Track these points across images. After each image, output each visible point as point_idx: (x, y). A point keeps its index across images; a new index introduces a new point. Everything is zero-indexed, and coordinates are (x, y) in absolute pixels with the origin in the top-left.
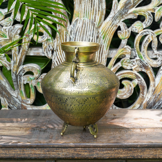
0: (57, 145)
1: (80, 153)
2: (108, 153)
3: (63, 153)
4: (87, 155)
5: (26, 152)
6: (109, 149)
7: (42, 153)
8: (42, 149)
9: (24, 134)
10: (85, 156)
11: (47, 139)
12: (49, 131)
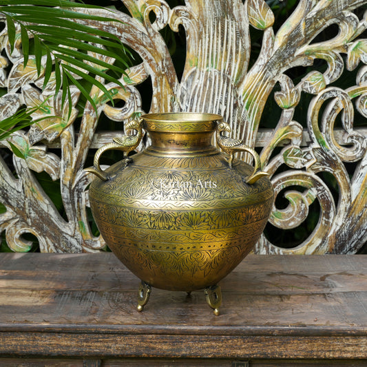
0: (105, 328)
1: (152, 345)
2: (212, 347)
3: (117, 345)
4: (167, 350)
5: (40, 343)
6: (215, 338)
7: (74, 343)
8: (73, 335)
9: (38, 304)
10: (164, 352)
11: (84, 315)
12: (91, 298)
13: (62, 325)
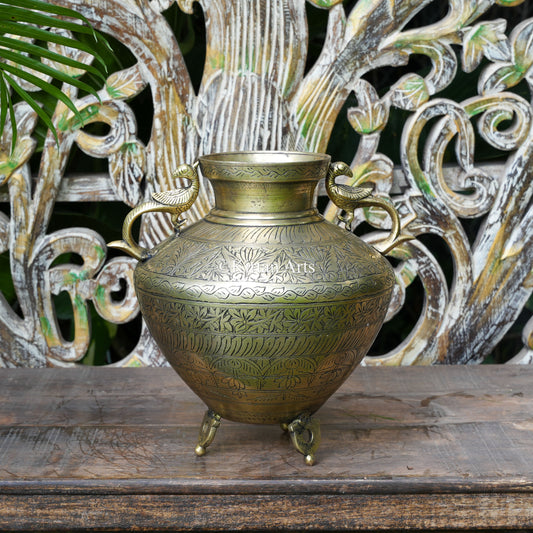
0: (70, 486)
1: (146, 512)
2: (242, 513)
3: (91, 513)
4: (171, 519)
6: (246, 498)
7: (21, 511)
8: (20, 498)
10: (165, 522)
11: (39, 466)
12: (53, 438)
13: (2, 482)
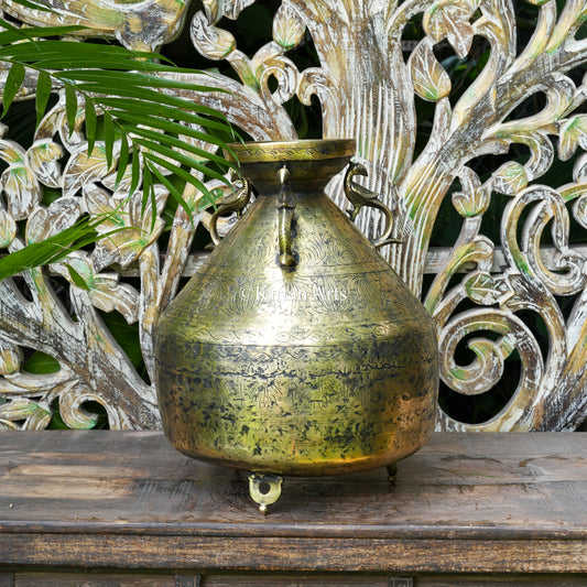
0: (206, 528)
1: (274, 553)
2: (360, 555)
3: (224, 553)
4: (296, 560)
5: (113, 549)
6: (363, 542)
7: (162, 550)
8: (162, 538)
9: (110, 497)
10: (291, 563)
11: (177, 511)
12: (186, 490)
13: (146, 524)
